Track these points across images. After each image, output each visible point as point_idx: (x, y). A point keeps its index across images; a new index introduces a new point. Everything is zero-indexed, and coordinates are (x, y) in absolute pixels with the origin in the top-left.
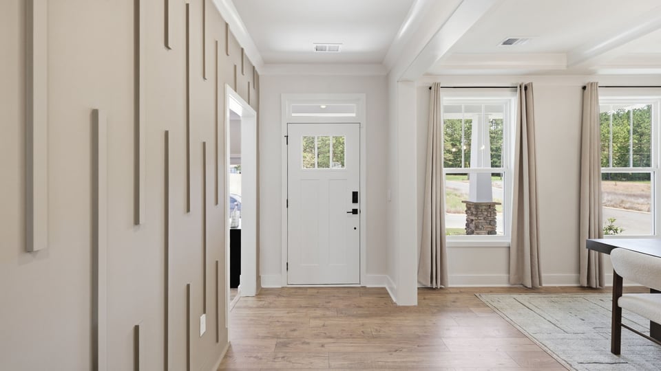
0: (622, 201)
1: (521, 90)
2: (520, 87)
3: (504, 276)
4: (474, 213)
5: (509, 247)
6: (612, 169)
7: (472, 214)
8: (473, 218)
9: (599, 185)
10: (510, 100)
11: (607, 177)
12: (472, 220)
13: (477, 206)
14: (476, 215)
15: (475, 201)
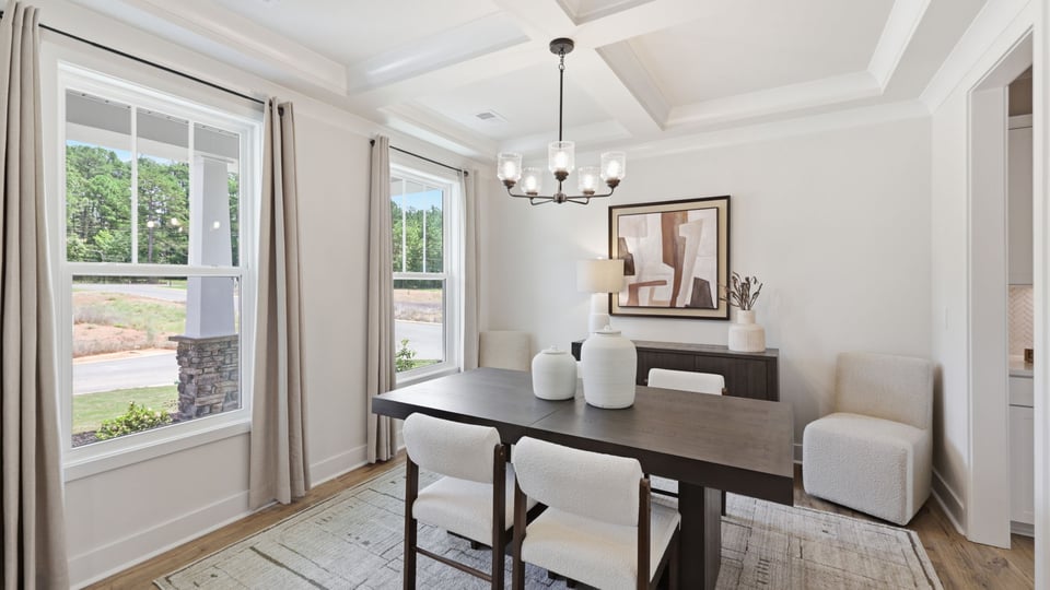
0: (414, 313)
1: (271, 111)
2: (271, 105)
3: (239, 495)
4: (195, 360)
5: (250, 433)
6: (405, 275)
7: (191, 364)
8: (193, 371)
9: (391, 295)
10: (252, 127)
11: (400, 284)
12: (191, 377)
13: (201, 345)
14: (199, 365)
15: (197, 335)
